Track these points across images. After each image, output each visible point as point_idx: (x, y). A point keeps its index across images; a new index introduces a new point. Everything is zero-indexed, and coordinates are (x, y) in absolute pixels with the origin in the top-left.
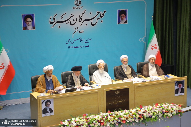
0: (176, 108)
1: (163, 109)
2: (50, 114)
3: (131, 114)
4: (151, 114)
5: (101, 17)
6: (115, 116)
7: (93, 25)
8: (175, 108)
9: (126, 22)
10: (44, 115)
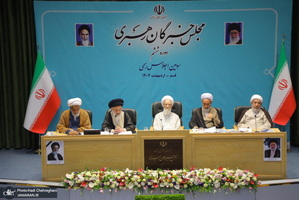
0: (247, 176)
1: (224, 176)
2: (58, 162)
3: (169, 176)
4: (203, 180)
5: (197, 32)
6: (144, 175)
7: (182, 44)
8: (244, 176)
9: (240, 42)
10: (49, 162)
